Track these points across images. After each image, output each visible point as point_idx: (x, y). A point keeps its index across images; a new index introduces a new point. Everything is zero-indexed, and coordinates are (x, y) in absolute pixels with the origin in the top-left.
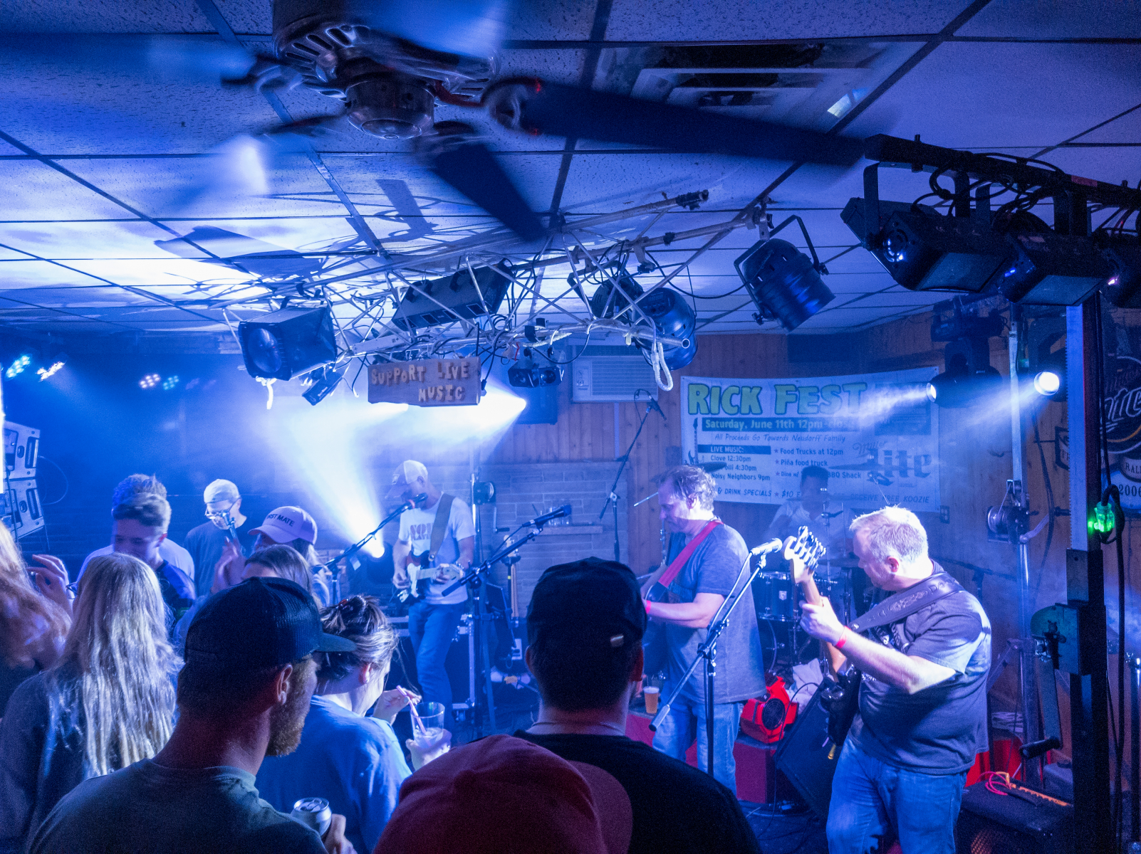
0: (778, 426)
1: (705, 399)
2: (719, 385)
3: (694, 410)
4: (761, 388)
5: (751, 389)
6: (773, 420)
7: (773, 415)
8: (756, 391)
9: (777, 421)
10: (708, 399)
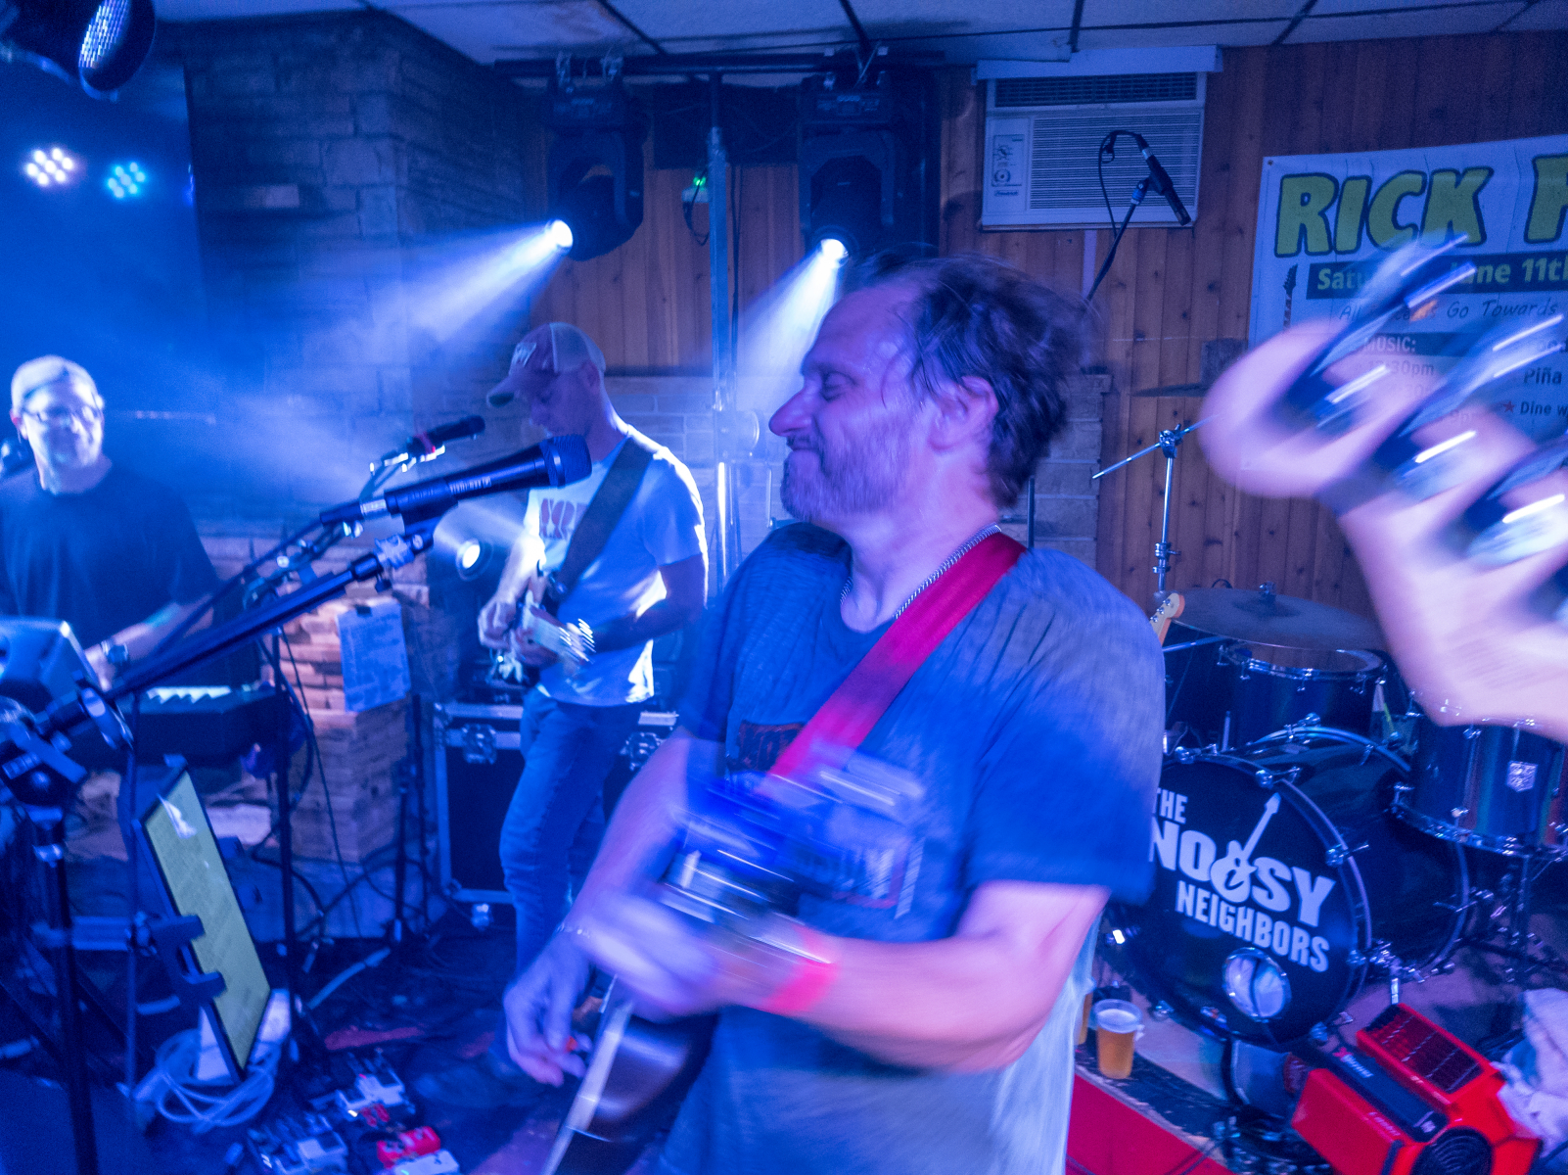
0: (1528, 277)
1: (1322, 214)
2: (1367, 172)
3: (1289, 244)
4: (1491, 172)
5: (1460, 176)
6: (1515, 260)
7: (1520, 247)
8: (1473, 180)
9: (1529, 264)
10: (1331, 214)
